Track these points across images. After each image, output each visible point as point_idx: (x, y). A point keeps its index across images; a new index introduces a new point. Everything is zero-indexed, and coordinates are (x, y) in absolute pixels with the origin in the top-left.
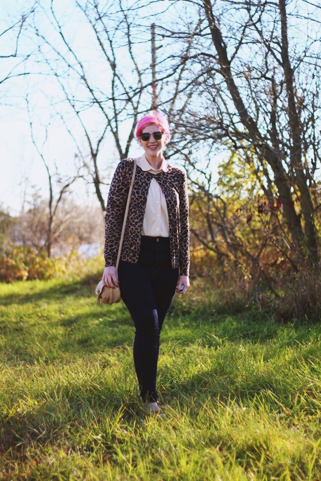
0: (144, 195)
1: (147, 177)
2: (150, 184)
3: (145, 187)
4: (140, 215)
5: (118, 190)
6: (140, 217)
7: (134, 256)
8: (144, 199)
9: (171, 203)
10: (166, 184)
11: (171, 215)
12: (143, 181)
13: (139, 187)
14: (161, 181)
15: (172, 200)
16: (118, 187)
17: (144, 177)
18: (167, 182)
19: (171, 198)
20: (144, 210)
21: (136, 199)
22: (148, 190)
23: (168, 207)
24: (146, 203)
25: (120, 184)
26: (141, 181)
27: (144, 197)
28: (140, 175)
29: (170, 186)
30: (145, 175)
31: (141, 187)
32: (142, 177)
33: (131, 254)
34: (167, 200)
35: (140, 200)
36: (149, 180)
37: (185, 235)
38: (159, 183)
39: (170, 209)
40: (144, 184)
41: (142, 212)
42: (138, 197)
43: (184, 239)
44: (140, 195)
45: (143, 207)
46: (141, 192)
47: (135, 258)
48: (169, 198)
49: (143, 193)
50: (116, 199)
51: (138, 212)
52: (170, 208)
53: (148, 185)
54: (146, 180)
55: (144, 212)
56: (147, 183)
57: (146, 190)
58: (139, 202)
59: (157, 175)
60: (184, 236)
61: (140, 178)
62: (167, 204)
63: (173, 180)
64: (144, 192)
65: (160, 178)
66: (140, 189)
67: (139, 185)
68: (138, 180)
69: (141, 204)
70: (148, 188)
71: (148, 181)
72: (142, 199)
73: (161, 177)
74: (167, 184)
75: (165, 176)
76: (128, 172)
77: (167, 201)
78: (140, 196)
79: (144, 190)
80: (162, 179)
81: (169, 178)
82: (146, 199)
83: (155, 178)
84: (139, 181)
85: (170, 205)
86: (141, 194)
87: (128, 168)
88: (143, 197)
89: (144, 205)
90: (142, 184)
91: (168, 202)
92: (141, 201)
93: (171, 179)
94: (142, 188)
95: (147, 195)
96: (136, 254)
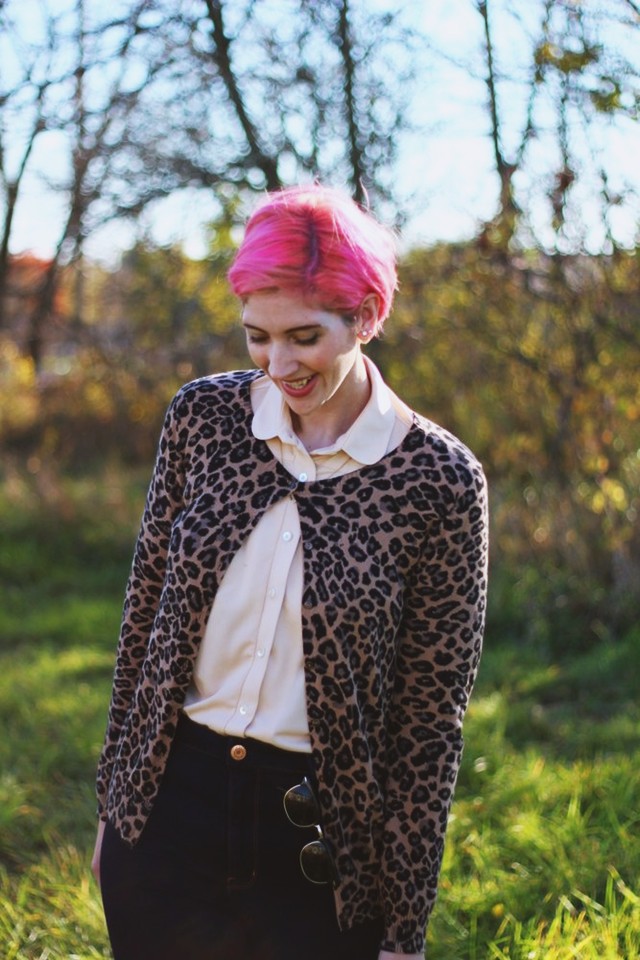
0: (210, 564)
1: (257, 489)
2: (255, 522)
3: (228, 532)
6: (173, 654)
8: (205, 583)
10: (336, 537)
11: (319, 686)
12: (233, 499)
13: (204, 524)
14: (317, 518)
17: (249, 485)
18: (344, 527)
20: (196, 627)
21: (178, 570)
22: (237, 546)
24: (209, 603)
26: (223, 498)
27: (207, 576)
28: (237, 467)
29: (352, 549)
30: (254, 476)
31: (214, 523)
32: (240, 479)
35: (190, 581)
36: (263, 500)
38: (303, 526)
40: (230, 517)
41: (183, 636)
42: (186, 564)
44: (193, 559)
45: (194, 616)
46: (201, 549)
47: (130, 819)
49: (209, 558)
52: (316, 653)
53: (245, 524)
54: (247, 498)
56: (246, 517)
57: (225, 546)
58: (184, 588)
59: (315, 487)
61: (226, 484)
64: (214, 552)
65: (322, 502)
66: (204, 532)
67: (210, 515)
68: (220, 487)
69: (186, 601)
70: (243, 537)
71: (256, 504)
72: (197, 583)
73: (330, 501)
74: (346, 536)
75: (352, 498)
76: (197, 436)
78: (194, 566)
79: (217, 544)
80: (330, 510)
81: (371, 509)
82: (215, 587)
83: (298, 499)
84: (218, 495)
86: (200, 557)
87: (200, 421)
88: (204, 571)
89: (198, 609)
90: (223, 513)
92: (191, 588)
93: (377, 516)
94: (212, 531)
95: (224, 567)
96: (139, 806)
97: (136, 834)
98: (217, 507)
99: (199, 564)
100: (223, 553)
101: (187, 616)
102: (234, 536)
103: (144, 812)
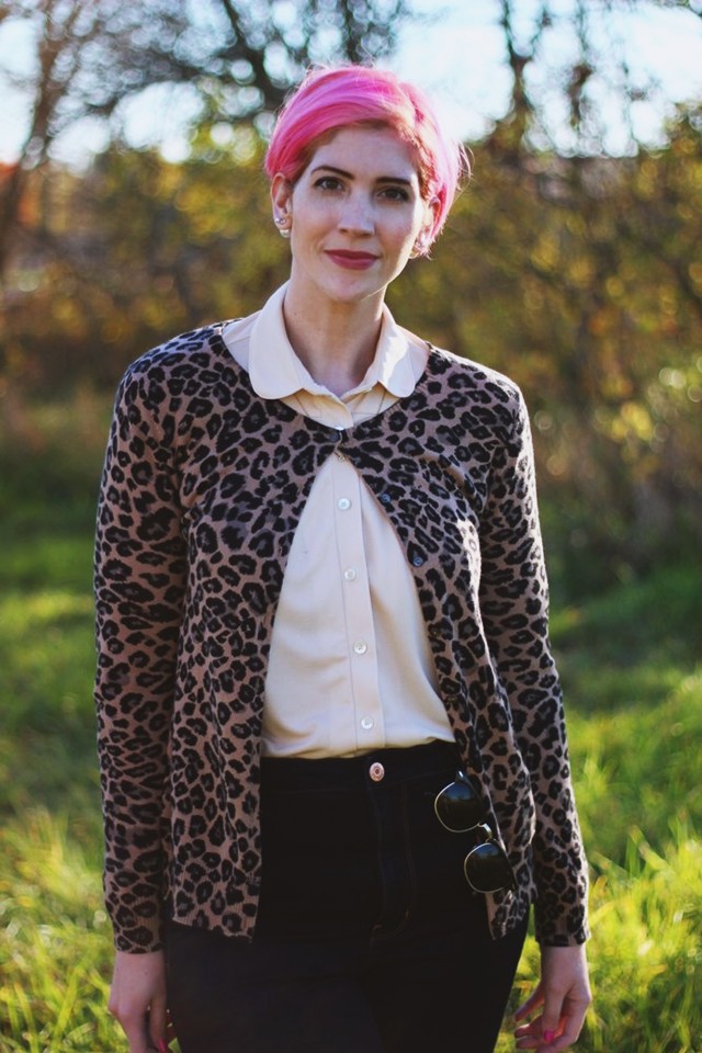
0: (268, 551)
1: (294, 453)
2: (307, 492)
3: (277, 510)
4: (239, 670)
5: (146, 522)
6: (240, 676)
7: (234, 897)
8: (265, 577)
9: (441, 589)
10: (409, 481)
11: (450, 654)
12: (269, 471)
13: (243, 508)
14: (379, 467)
15: (449, 571)
16: (142, 504)
17: (282, 451)
18: (412, 467)
19: (443, 558)
20: (263, 634)
21: (223, 571)
22: (294, 524)
23: (428, 613)
24: (275, 600)
25: (151, 488)
26: (256, 474)
27: (266, 567)
28: (257, 435)
29: (433, 488)
30: (284, 440)
31: (255, 503)
32: (269, 448)
33: (221, 887)
34: (422, 574)
35: (245, 579)
36: (308, 464)
37: (544, 735)
38: (368, 479)
39: (444, 624)
40: (273, 493)
41: (251, 649)
42: (233, 560)
43: (545, 753)
44: (244, 550)
45: (259, 620)
46: (250, 537)
47: (236, 908)
48: (434, 561)
49: (264, 544)
50: (144, 576)
51: (227, 648)
52: (440, 615)
53: (295, 496)
54: (287, 466)
55: (266, 649)
56: (293, 488)
57: (279, 526)
58: (238, 590)
59: (359, 432)
60: (538, 741)
61: (252, 457)
62: (424, 597)
63: (449, 451)
64: (269, 537)
65: (375, 447)
66: (247, 517)
67: (246, 496)
68: (244, 463)
69: (244, 605)
70: (298, 511)
71: (299, 471)
72: (256, 578)
73: (383, 443)
74: (419, 476)
75: (404, 434)
76: (188, 419)
77: (419, 582)
78: (246, 559)
79: (269, 526)
80: (387, 453)
81: (431, 444)
82: (280, 577)
83: (345, 451)
84: (246, 472)
85: (438, 604)
86: (253, 545)
87: (186, 400)
88: (261, 561)
89: (262, 611)
90: (263, 490)
91: (429, 587)
92: (248, 587)
93: (440, 449)
94: (257, 513)
95: (285, 551)
96: (243, 888)
97: (251, 922)
98: (252, 485)
99: (253, 554)
100: (279, 535)
101: (252, 623)
102: (287, 512)
103: (252, 892)
